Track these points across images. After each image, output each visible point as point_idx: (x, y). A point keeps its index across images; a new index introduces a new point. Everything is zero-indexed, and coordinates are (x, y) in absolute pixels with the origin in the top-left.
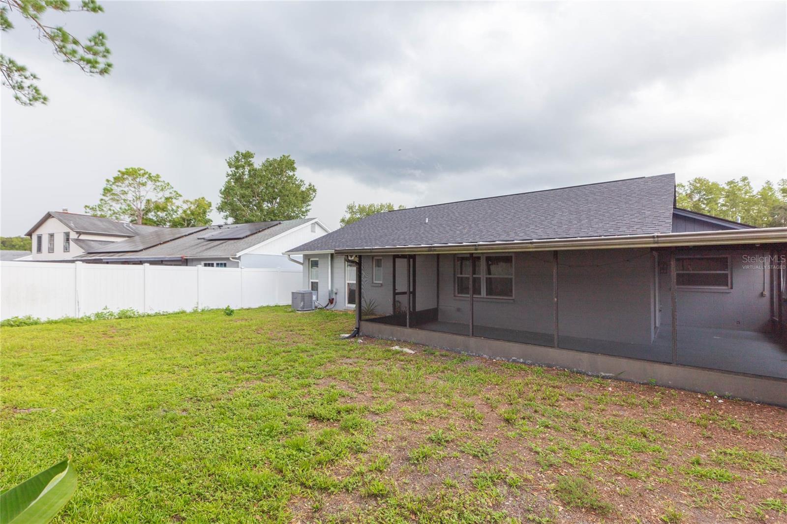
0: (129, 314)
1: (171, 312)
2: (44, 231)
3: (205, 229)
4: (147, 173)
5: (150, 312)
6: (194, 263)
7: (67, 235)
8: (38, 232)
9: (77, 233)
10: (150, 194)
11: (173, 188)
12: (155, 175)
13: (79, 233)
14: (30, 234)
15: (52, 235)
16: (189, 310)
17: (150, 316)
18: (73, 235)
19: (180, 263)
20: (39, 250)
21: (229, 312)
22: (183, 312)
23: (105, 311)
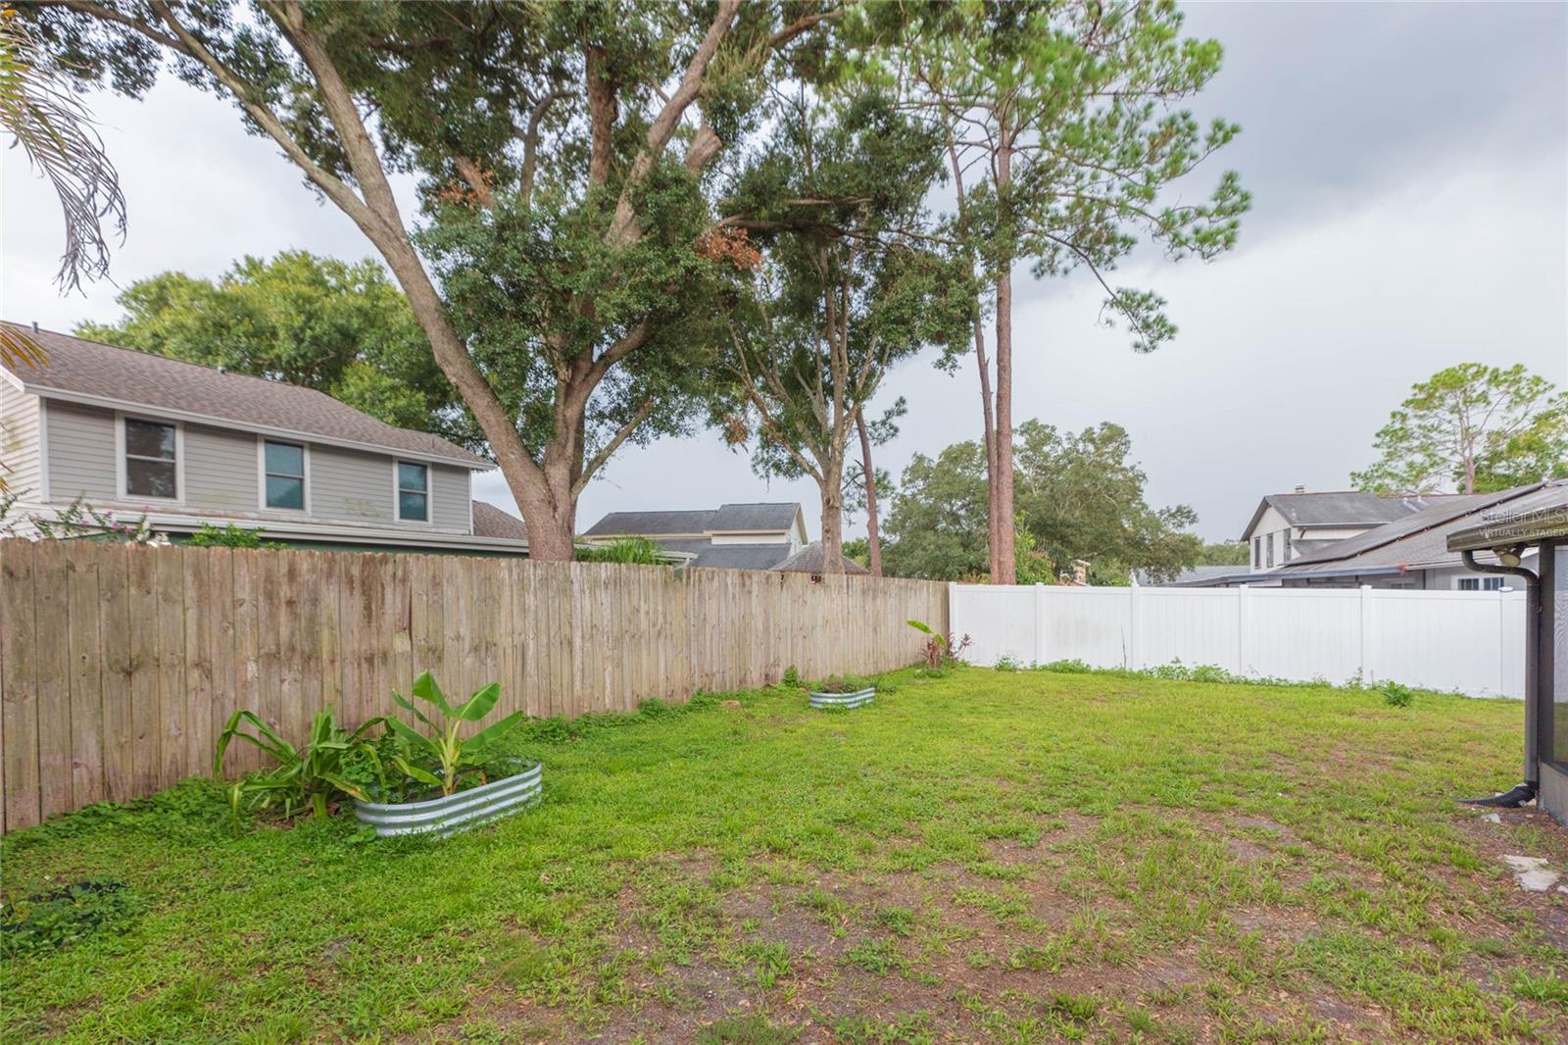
0: (1212, 674)
1: (1296, 682)
2: (1262, 531)
3: (1539, 488)
4: (1486, 369)
5: (1250, 677)
6: (1439, 579)
7: (1288, 532)
8: (1256, 534)
9: (1300, 528)
10: (1495, 417)
11: (1552, 386)
12: (1509, 368)
13: (1303, 530)
14: (1246, 538)
15: (1270, 537)
16: (1338, 681)
17: (1251, 684)
18: (1295, 535)
19: (1411, 580)
20: (1257, 564)
21: (1398, 698)
22: (1325, 686)
23: (1174, 666)
